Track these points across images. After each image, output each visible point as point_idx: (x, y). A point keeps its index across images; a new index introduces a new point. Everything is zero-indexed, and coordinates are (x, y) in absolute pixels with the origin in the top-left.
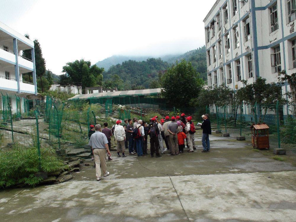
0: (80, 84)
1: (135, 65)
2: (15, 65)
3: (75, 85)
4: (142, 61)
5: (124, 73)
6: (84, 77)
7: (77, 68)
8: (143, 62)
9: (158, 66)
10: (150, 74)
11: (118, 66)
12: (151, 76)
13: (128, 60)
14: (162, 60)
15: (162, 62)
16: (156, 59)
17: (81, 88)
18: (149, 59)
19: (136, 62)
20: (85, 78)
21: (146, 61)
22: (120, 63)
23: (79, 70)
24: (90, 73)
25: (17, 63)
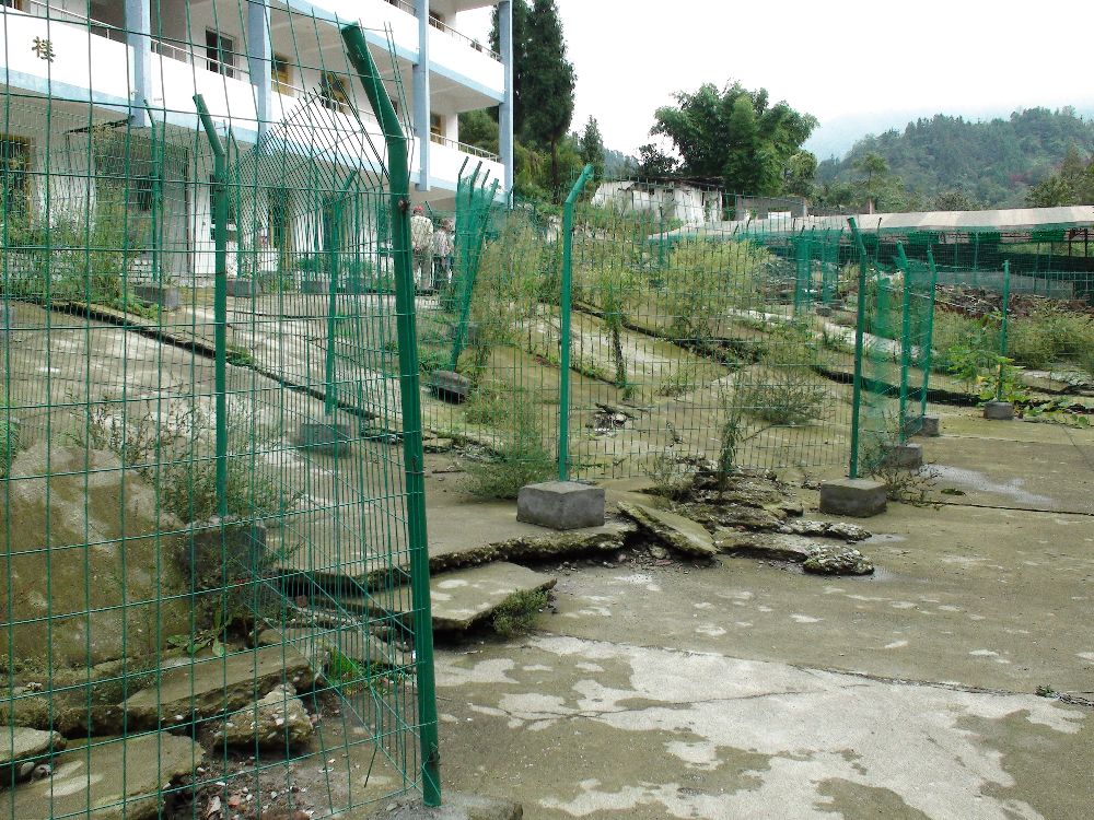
0: (717, 182)
1: (956, 136)
2: (415, 66)
3: (692, 185)
4: (989, 121)
5: (912, 166)
6: (736, 157)
7: (710, 115)
8: (997, 123)
9: (1059, 141)
10: (1019, 174)
11: (888, 137)
12: (1024, 180)
13: (930, 117)
14: (1077, 116)
15: (1079, 123)
16: (1053, 111)
17: (717, 200)
18: (1021, 114)
19: (965, 122)
20: (741, 158)
21: (1007, 118)
22: (896, 128)
23: (718, 123)
24: (763, 137)
25: (422, 55)
